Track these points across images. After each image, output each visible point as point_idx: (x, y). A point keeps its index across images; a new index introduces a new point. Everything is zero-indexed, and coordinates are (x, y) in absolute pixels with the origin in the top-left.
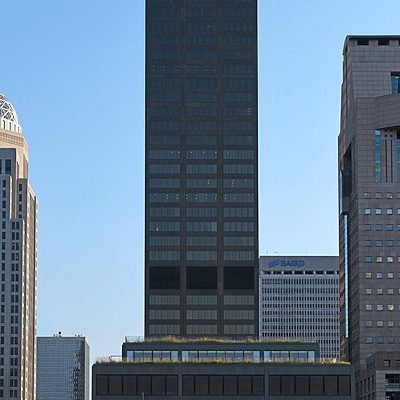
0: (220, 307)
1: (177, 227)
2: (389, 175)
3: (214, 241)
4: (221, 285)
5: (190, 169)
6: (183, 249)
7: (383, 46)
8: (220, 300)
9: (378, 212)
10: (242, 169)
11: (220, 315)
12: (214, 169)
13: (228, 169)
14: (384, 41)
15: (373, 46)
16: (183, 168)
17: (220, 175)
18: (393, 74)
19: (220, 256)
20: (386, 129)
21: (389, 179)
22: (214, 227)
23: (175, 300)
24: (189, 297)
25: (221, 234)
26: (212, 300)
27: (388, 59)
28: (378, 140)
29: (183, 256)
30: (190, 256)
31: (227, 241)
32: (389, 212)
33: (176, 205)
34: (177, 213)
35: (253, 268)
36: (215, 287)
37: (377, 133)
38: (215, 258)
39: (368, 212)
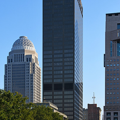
0: (63, 95)
1: (51, 73)
2: (115, 54)
3: (62, 76)
4: (63, 88)
5: (55, 56)
6: (53, 79)
7: (116, 16)
8: (63, 93)
9: (111, 65)
10: (70, 55)
11: (63, 97)
12: (62, 56)
13: (66, 55)
14: (116, 14)
15: (113, 16)
16: (53, 56)
17: (64, 57)
18: (118, 24)
19: (63, 80)
20: (114, 41)
21: (115, 56)
22: (62, 72)
23: (51, 93)
24: (55, 92)
25: (63, 74)
26: (61, 93)
27: (117, 20)
28: (111, 44)
29: (53, 81)
30: (55, 81)
31: (65, 76)
32: (114, 65)
33: (51, 66)
34: (51, 69)
35: (73, 83)
36: (62, 89)
37: (111, 42)
38: (62, 81)
39: (108, 65)
